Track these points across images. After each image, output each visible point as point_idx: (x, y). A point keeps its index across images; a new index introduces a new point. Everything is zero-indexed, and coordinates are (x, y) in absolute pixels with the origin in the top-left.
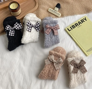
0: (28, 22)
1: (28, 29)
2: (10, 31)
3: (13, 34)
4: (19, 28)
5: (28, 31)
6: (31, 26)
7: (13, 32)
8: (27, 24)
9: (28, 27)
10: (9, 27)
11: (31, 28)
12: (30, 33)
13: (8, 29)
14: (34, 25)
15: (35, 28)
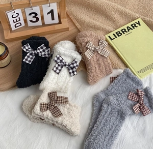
0: (58, 56)
1: (55, 69)
2: (28, 54)
3: (30, 61)
4: (45, 55)
5: (55, 71)
6: (62, 64)
7: (31, 58)
8: (56, 59)
9: (57, 66)
10: (29, 48)
11: (62, 67)
12: (57, 75)
13: (27, 50)
14: (67, 64)
15: (69, 70)
